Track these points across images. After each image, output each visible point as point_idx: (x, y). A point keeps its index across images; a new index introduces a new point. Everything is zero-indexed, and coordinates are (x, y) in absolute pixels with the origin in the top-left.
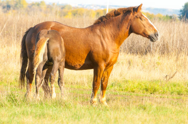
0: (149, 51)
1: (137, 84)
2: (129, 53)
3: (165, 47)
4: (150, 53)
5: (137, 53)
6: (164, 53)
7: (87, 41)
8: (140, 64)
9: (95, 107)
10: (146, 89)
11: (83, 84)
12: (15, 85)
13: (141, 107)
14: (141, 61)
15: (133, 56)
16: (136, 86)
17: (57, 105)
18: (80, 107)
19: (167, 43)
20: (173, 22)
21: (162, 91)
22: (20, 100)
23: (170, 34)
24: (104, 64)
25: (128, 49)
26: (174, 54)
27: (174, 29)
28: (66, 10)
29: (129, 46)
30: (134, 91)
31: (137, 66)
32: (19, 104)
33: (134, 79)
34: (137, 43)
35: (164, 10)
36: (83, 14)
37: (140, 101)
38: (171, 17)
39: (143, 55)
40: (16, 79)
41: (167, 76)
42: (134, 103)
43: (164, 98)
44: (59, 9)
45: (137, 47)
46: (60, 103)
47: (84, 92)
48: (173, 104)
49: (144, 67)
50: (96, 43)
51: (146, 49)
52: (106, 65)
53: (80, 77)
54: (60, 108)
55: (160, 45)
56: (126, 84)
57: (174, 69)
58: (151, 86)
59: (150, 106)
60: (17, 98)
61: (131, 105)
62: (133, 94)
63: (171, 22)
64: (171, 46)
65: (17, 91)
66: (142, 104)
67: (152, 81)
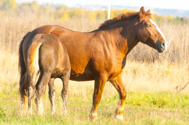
0: (157, 58)
1: (143, 96)
2: (134, 61)
3: (176, 53)
4: (158, 60)
5: (143, 61)
6: (174, 61)
7: (88, 46)
8: (147, 73)
9: (95, 123)
10: (153, 102)
11: (81, 96)
12: (3, 98)
13: (148, 122)
14: (148, 70)
15: (138, 64)
16: (142, 98)
17: (51, 121)
18: (78, 123)
19: (177, 49)
20: (185, 25)
21: (171, 105)
22: (9, 115)
23: (181, 38)
24: (107, 75)
25: (133, 56)
26: (185, 61)
27: (186, 33)
28: (61, 11)
29: (134, 52)
30: (140, 104)
31: (144, 75)
32: (8, 119)
33: (139, 91)
34: (143, 49)
35: (174, 11)
36: (81, 16)
37: (146, 116)
38: (182, 19)
39: (150, 63)
40: (4, 91)
41: (177, 87)
42: (139, 118)
43: (174, 112)
44: (53, 10)
45: (143, 53)
46: (55, 117)
47: (83, 105)
48: (184, 119)
49: (151, 77)
50: (98, 49)
51: (153, 56)
52: (109, 76)
53: (78, 89)
54: (55, 123)
55: (169, 52)
56: (131, 96)
57: (186, 79)
58: (159, 98)
59: (159, 121)
60: (5, 112)
61: (136, 120)
62: (138, 107)
63: (182, 24)
64: (183, 53)
65: (6, 104)
66: (149, 119)
67: (161, 93)
